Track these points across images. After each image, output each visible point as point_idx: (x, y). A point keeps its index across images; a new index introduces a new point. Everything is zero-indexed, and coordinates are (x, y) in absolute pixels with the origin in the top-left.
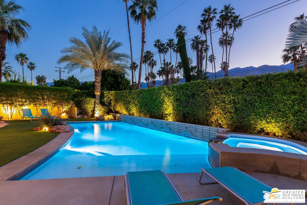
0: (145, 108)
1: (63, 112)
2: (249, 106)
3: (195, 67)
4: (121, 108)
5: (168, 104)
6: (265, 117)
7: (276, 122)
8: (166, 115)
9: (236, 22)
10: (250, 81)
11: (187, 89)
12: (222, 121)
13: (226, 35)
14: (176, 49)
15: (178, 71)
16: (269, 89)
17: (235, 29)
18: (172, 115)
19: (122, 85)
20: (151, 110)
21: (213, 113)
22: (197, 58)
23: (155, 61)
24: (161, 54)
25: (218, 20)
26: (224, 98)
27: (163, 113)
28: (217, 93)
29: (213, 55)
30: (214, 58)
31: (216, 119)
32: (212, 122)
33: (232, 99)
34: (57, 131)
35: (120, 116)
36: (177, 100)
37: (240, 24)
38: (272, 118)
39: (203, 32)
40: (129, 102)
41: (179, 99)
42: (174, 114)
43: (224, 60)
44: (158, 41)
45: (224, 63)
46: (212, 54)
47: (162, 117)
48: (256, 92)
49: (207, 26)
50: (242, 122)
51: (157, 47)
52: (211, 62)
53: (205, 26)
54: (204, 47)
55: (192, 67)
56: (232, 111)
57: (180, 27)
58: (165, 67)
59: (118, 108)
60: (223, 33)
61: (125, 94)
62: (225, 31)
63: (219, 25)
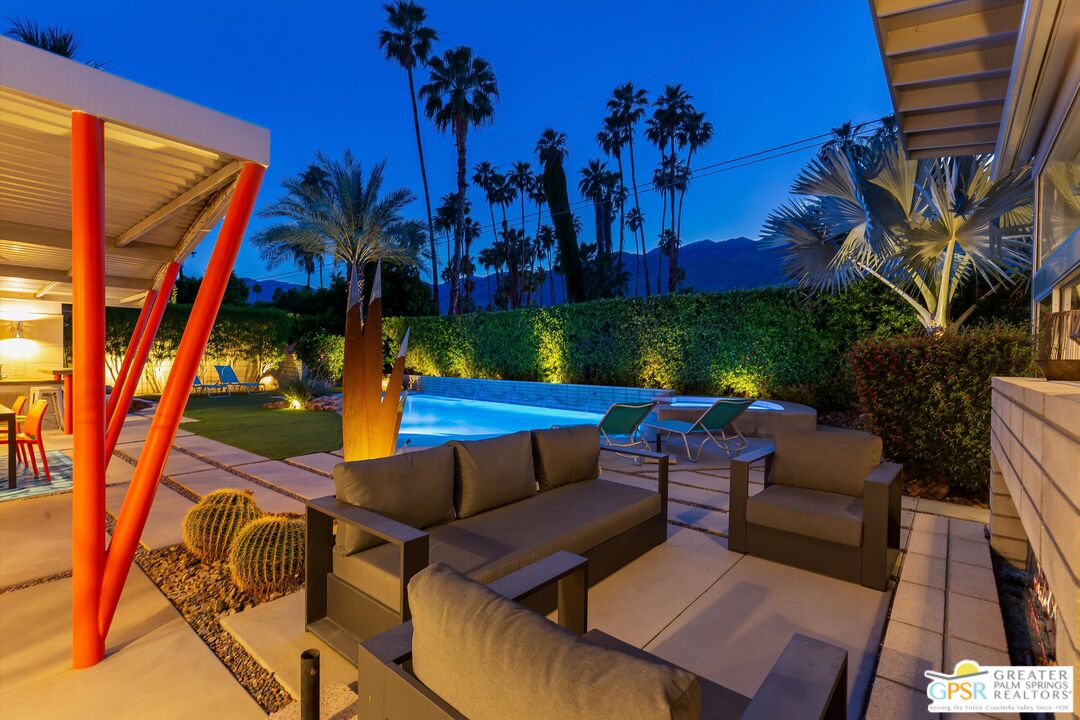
0: (491, 358)
1: (265, 375)
2: (707, 346)
3: (592, 248)
4: (421, 359)
5: (549, 346)
6: (733, 367)
7: (749, 373)
8: (545, 370)
9: (696, 132)
10: (708, 302)
11: (594, 314)
12: (662, 377)
13: (670, 162)
14: (536, 191)
15: (540, 252)
16: (737, 317)
17: (693, 147)
18: (559, 370)
19: (413, 301)
20: (508, 361)
21: (645, 363)
22: (597, 222)
23: (476, 224)
24: (495, 204)
25: (650, 122)
26: (665, 333)
27: (537, 366)
28: (653, 324)
29: (638, 211)
30: (640, 219)
31: (651, 373)
32: (644, 380)
33: (679, 335)
34: (327, 407)
35: (420, 379)
36: (571, 337)
37: (706, 136)
38: (744, 367)
39: (611, 151)
40: (446, 345)
41: (575, 336)
42: (563, 368)
43: (668, 227)
44: (485, 166)
45: (667, 232)
46: (634, 206)
47: (536, 375)
48: (717, 322)
49: (622, 135)
50: (696, 377)
51: (481, 184)
52: (634, 229)
53: (616, 135)
54: (614, 192)
55: (584, 245)
56: (679, 356)
57: (549, 134)
58: (506, 242)
59: (412, 361)
60: (664, 157)
61: (433, 325)
62: (668, 152)
63: (652, 135)
